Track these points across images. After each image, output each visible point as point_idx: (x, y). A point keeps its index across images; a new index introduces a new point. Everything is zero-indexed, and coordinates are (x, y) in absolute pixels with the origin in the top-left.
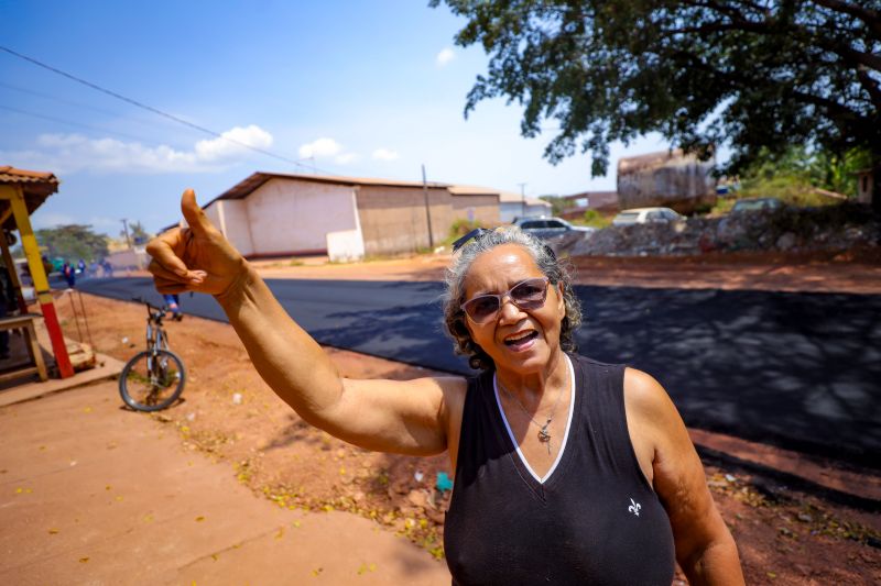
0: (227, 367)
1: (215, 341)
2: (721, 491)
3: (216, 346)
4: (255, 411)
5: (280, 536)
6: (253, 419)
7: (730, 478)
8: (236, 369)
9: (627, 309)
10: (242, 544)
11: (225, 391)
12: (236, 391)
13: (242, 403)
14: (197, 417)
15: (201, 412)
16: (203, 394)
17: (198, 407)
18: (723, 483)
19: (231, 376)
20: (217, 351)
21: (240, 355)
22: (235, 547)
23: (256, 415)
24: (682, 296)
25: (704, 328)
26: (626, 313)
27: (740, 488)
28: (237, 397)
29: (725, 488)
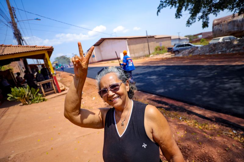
0: (92, 91)
1: (91, 84)
2: (230, 135)
3: (91, 85)
4: (97, 102)
5: (98, 133)
6: (97, 104)
7: (235, 132)
8: (94, 91)
9: (208, 73)
10: (90, 134)
11: (92, 96)
12: (94, 97)
13: (95, 100)
14: (85, 103)
15: (86, 102)
16: (87, 97)
17: (85, 100)
18: (231, 133)
19: (93, 93)
20: (91, 86)
21: (96, 87)
22: (88, 135)
23: (98, 103)
24: (231, 68)
25: (237, 79)
26: (208, 74)
27: (237, 136)
28: (94, 98)
29: (231, 135)
